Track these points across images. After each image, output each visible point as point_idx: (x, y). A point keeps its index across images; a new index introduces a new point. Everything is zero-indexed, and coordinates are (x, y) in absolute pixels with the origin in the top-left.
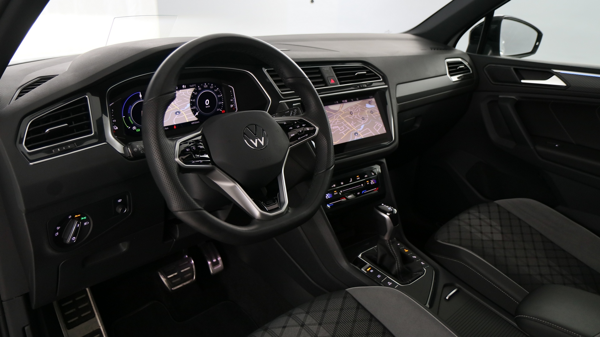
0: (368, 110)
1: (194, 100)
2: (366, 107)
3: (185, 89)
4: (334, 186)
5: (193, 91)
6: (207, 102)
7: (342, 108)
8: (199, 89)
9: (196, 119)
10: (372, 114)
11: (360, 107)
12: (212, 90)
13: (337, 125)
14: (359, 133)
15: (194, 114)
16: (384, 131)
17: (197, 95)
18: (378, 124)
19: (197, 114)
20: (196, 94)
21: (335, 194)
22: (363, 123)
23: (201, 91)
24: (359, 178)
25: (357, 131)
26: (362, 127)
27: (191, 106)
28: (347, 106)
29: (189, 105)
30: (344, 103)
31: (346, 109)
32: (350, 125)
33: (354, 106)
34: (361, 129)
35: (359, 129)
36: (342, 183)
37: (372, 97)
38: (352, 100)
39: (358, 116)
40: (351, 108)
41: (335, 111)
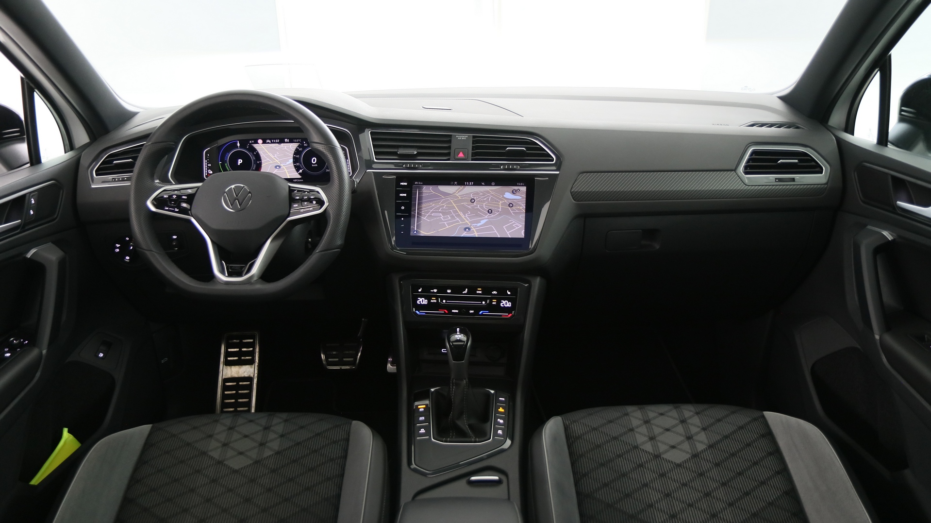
0: (506, 201)
1: (298, 156)
2: (503, 197)
3: (288, 143)
4: (435, 291)
5: (297, 146)
6: (314, 160)
7: (458, 192)
8: (305, 145)
9: (300, 177)
10: (509, 208)
11: (492, 195)
13: (440, 212)
14: (473, 229)
15: (298, 171)
16: (522, 234)
17: (302, 152)
18: (514, 223)
19: (301, 171)
20: (300, 149)
21: (432, 301)
22: (486, 217)
23: (306, 147)
24: (480, 292)
25: (471, 225)
26: (483, 222)
27: (294, 162)
28: (470, 190)
29: (291, 161)
30: (467, 185)
31: (467, 194)
32: (463, 217)
33: (481, 192)
34: (479, 225)
35: (476, 224)
36: (449, 291)
37: (521, 184)
38: (483, 184)
39: (482, 207)
40: (477, 194)
41: (446, 194)
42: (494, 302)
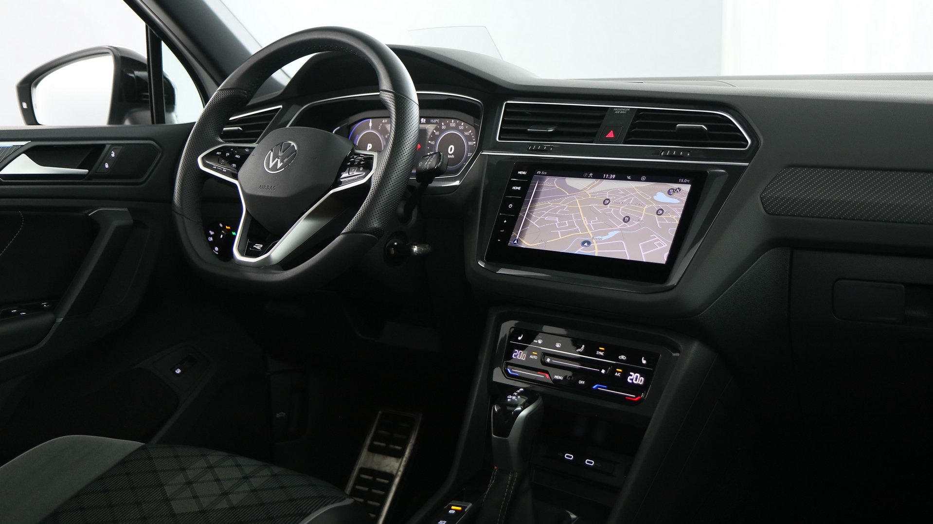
0: (654, 205)
1: (433, 143)
2: (653, 199)
3: (424, 124)
4: (540, 342)
5: (434, 128)
6: (451, 149)
7: (590, 189)
10: (656, 216)
11: (637, 195)
12: (462, 132)
13: (557, 216)
14: (595, 244)
16: (662, 259)
17: (438, 136)
18: (658, 240)
20: (437, 133)
21: (531, 357)
22: (619, 227)
23: (445, 131)
24: (602, 354)
25: (593, 238)
26: (611, 234)
28: (609, 186)
30: (605, 179)
31: (602, 192)
32: (586, 224)
33: (623, 190)
34: (604, 238)
35: (600, 237)
36: (558, 345)
37: (686, 180)
38: (629, 178)
39: (616, 212)
40: (615, 192)
41: (573, 190)
42: (618, 372)
